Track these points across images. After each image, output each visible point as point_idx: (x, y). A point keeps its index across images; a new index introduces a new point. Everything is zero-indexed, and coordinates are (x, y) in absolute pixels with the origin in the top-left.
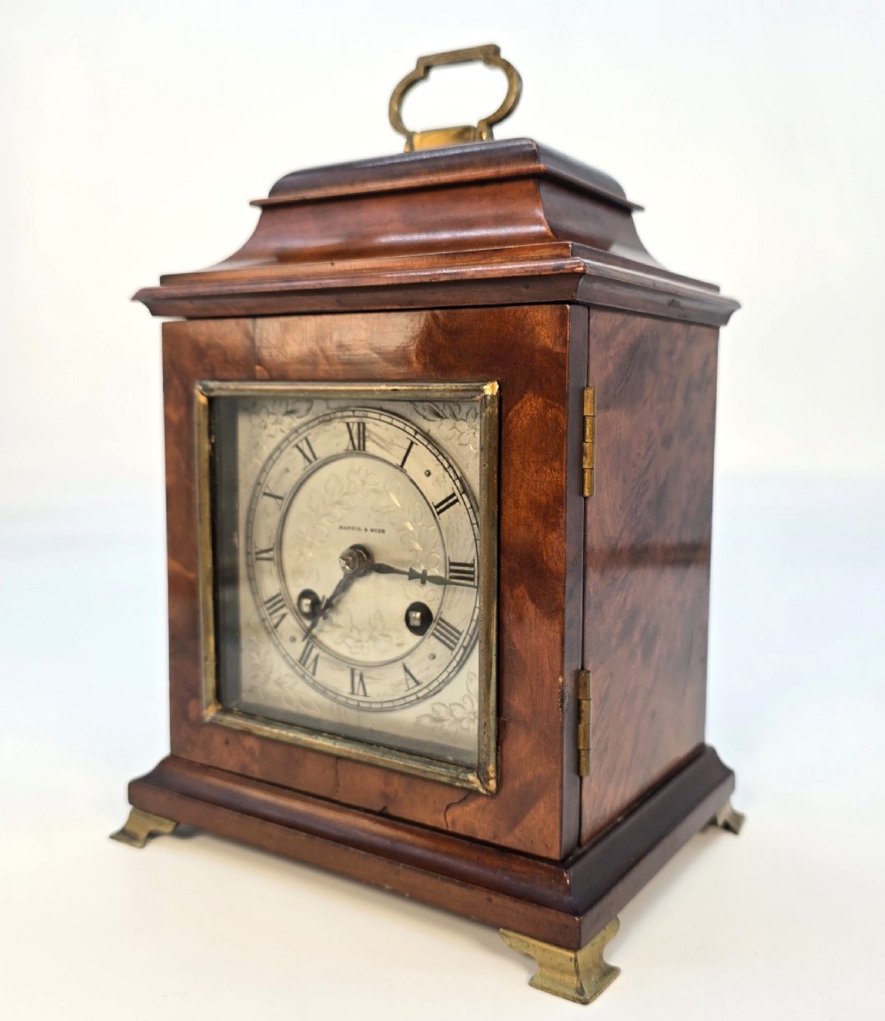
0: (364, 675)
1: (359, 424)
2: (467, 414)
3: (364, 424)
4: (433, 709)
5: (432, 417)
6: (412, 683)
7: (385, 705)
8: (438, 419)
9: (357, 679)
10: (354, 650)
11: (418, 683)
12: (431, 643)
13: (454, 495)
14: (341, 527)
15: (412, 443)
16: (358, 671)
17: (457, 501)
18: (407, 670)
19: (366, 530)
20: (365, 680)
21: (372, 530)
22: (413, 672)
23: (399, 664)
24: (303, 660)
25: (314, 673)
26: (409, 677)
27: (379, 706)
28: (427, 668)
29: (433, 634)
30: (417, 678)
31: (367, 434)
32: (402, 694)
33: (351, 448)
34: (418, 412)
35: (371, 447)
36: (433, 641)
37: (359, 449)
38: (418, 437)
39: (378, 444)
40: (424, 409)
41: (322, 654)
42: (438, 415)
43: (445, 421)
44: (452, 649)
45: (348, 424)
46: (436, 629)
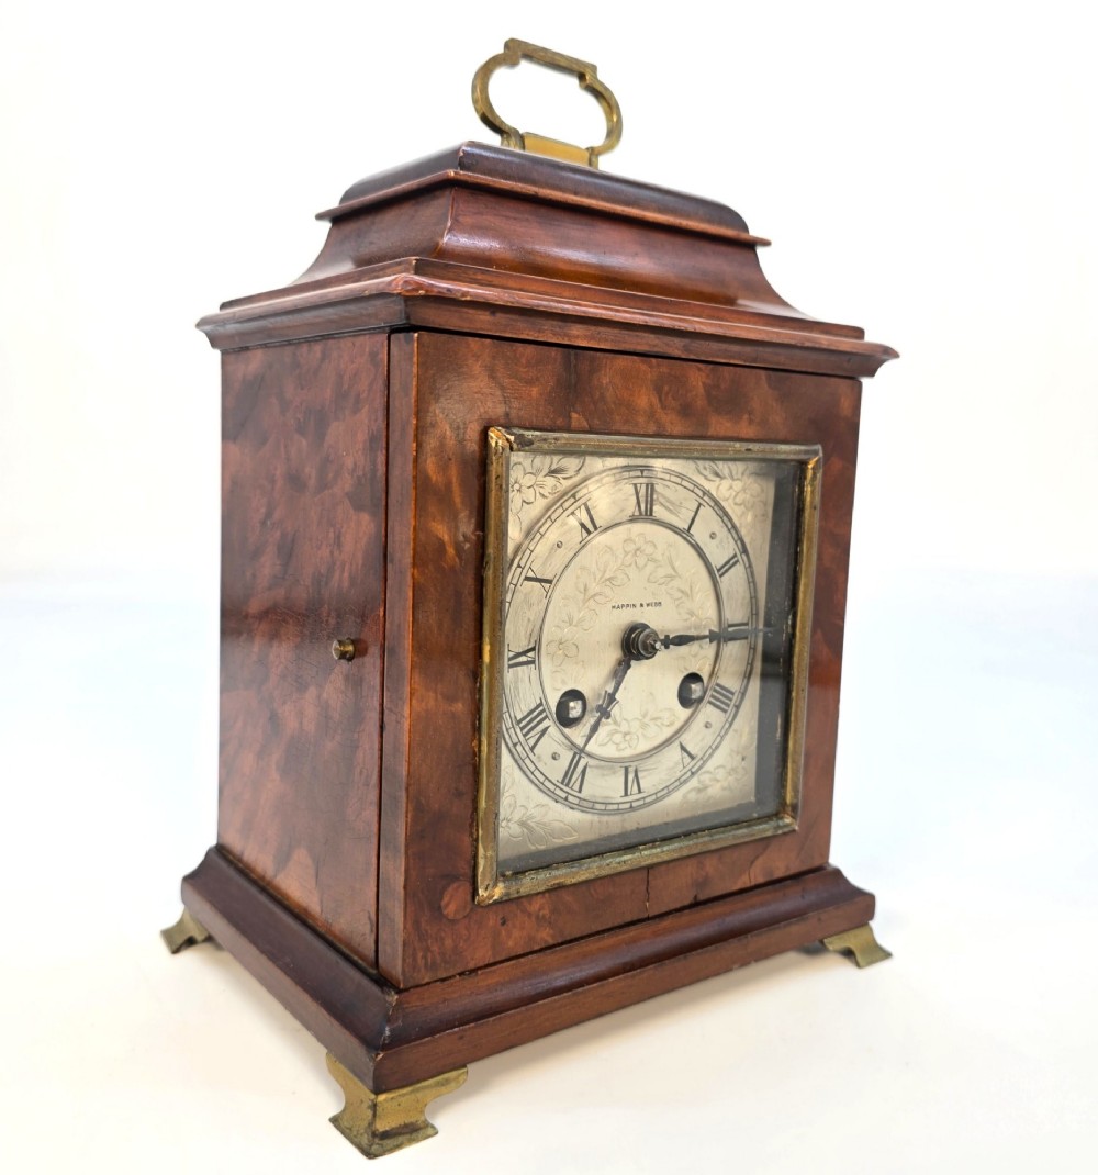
0: (639, 769)
1: (647, 485)
2: (743, 474)
3: (653, 485)
4: (699, 781)
5: (711, 477)
6: (687, 759)
7: (659, 795)
8: (718, 479)
9: (631, 777)
10: (622, 746)
11: (692, 757)
12: (708, 712)
13: (735, 555)
14: (614, 607)
15: (700, 505)
16: (630, 769)
17: (737, 561)
18: (683, 748)
19: (642, 605)
20: (640, 775)
21: (648, 605)
22: (689, 749)
23: (676, 745)
24: (567, 778)
25: (580, 791)
26: (685, 755)
27: (654, 797)
28: (703, 739)
29: (710, 702)
30: (692, 753)
31: (655, 497)
32: (679, 774)
33: (637, 513)
34: (699, 471)
35: (658, 511)
36: (710, 708)
37: (646, 514)
38: (706, 498)
39: (666, 508)
40: (705, 468)
41: (592, 762)
42: (717, 475)
43: (724, 481)
44: (725, 711)
45: (635, 485)
46: (713, 696)
